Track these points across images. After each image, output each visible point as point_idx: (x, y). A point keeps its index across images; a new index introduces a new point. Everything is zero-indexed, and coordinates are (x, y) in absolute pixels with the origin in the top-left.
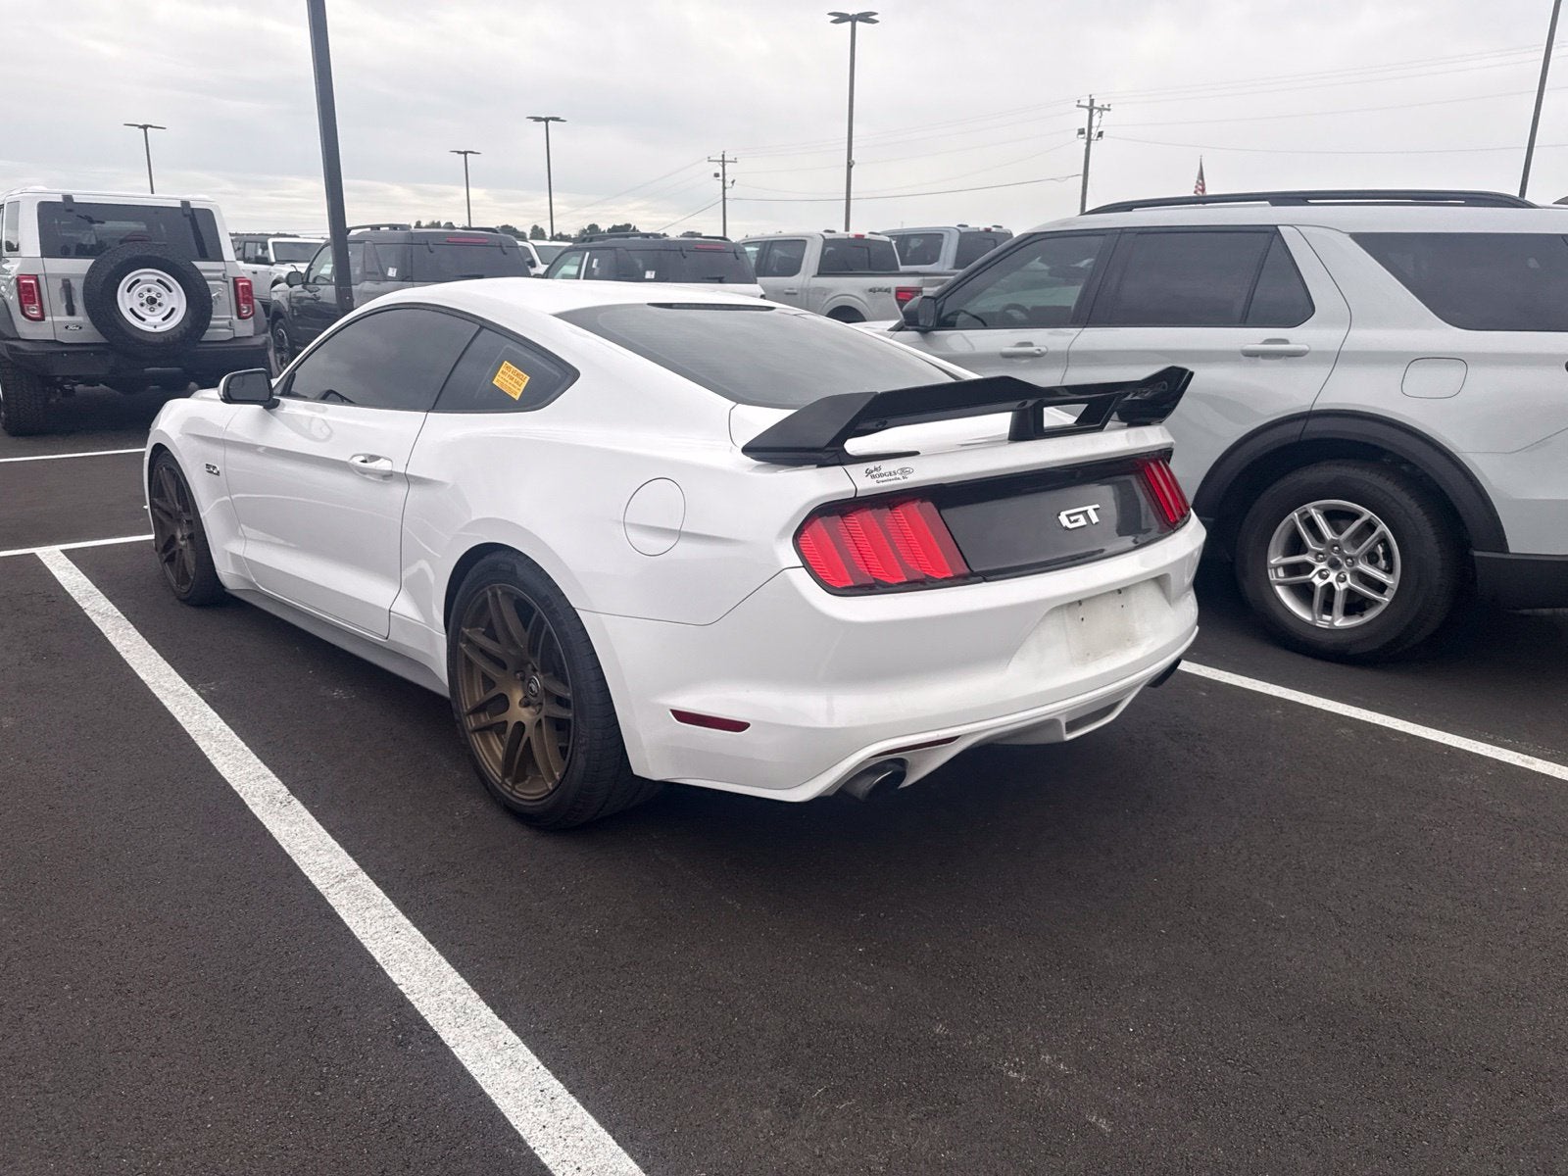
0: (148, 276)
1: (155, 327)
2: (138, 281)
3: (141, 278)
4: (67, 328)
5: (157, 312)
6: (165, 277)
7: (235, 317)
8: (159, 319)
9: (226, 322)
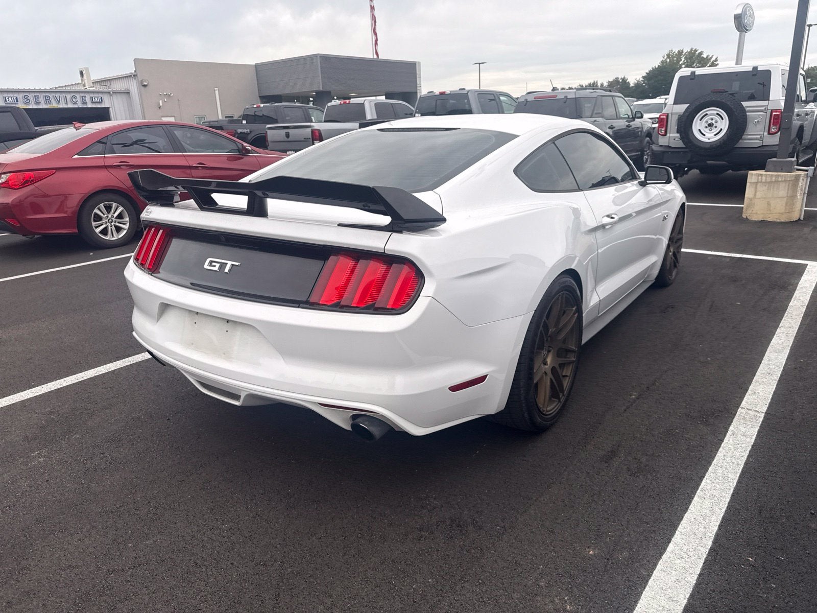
0: (712, 111)
1: (709, 139)
2: (707, 114)
3: (708, 113)
4: (674, 139)
5: (713, 131)
6: (721, 112)
7: (766, 134)
8: (713, 135)
9: (759, 137)
